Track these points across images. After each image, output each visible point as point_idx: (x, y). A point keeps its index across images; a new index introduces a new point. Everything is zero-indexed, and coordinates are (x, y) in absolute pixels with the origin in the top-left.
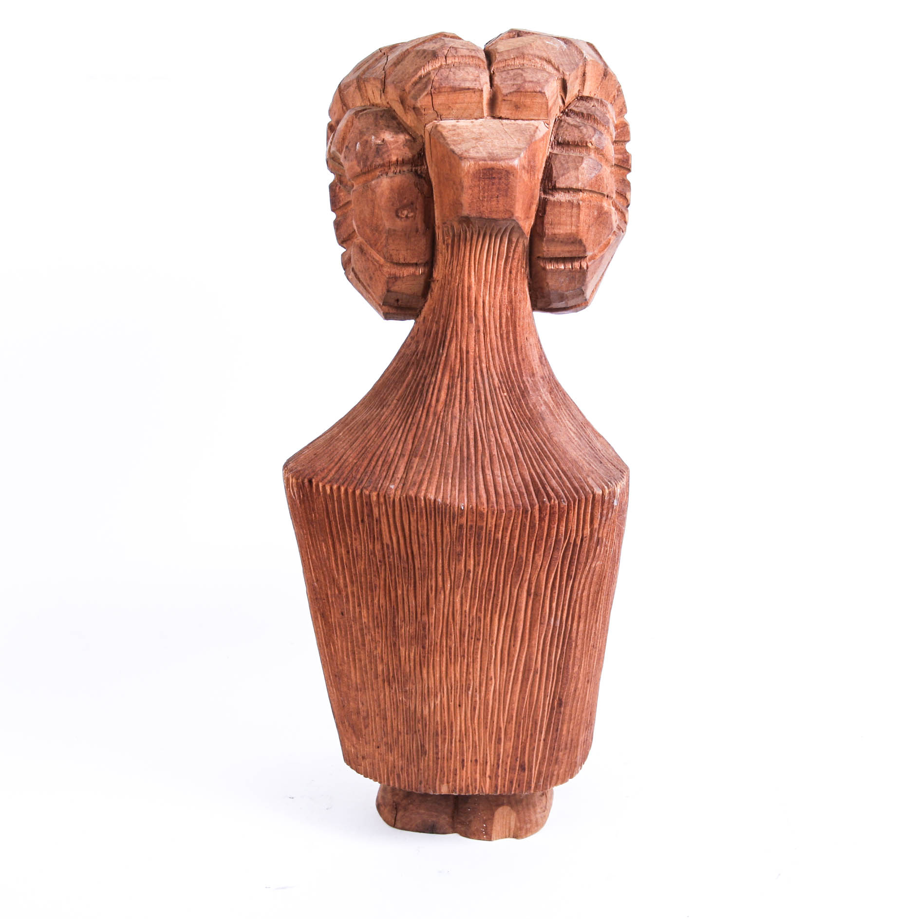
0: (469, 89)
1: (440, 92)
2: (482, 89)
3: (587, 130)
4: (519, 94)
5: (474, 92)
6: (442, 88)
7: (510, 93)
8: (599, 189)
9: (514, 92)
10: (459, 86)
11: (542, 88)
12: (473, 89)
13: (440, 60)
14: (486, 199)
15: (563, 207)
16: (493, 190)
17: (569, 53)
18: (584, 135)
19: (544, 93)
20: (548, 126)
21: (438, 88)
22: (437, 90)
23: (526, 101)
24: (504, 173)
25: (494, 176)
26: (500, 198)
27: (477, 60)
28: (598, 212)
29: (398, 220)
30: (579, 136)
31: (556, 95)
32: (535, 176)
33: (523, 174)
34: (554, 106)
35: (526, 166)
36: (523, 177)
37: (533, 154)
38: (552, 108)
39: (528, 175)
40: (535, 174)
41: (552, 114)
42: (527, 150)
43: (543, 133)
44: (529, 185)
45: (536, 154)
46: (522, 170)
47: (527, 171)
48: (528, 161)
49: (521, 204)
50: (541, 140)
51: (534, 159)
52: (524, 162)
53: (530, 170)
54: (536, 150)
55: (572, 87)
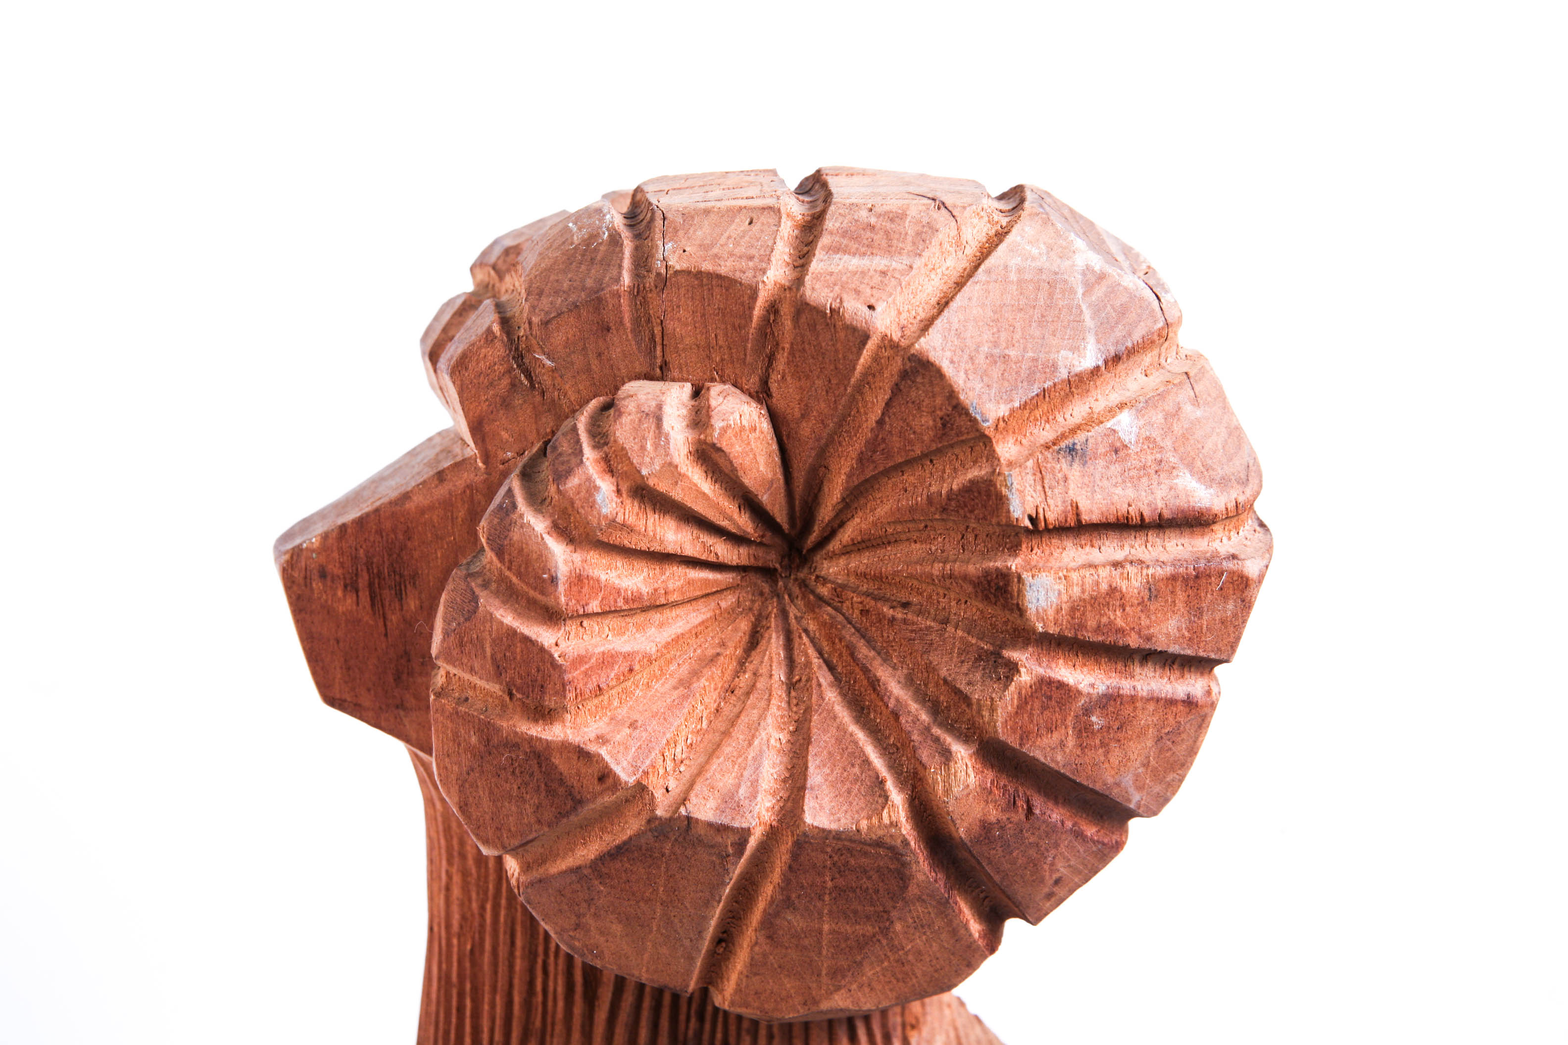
20: (484, 468)
28: (480, 738)
31: (505, 382)
32: (404, 601)
33: (316, 592)
34: (501, 412)
35: (337, 571)
36: (322, 600)
37: (387, 542)
38: (491, 417)
39: (357, 596)
40: (404, 596)
41: (499, 434)
42: (346, 531)
43: (455, 486)
44: (371, 622)
45: (409, 544)
46: (308, 581)
47: (345, 586)
48: (355, 559)
49: (338, 669)
50: (431, 508)
51: (395, 556)
52: (322, 559)
53: (366, 583)
54: (406, 532)
55: (592, 356)
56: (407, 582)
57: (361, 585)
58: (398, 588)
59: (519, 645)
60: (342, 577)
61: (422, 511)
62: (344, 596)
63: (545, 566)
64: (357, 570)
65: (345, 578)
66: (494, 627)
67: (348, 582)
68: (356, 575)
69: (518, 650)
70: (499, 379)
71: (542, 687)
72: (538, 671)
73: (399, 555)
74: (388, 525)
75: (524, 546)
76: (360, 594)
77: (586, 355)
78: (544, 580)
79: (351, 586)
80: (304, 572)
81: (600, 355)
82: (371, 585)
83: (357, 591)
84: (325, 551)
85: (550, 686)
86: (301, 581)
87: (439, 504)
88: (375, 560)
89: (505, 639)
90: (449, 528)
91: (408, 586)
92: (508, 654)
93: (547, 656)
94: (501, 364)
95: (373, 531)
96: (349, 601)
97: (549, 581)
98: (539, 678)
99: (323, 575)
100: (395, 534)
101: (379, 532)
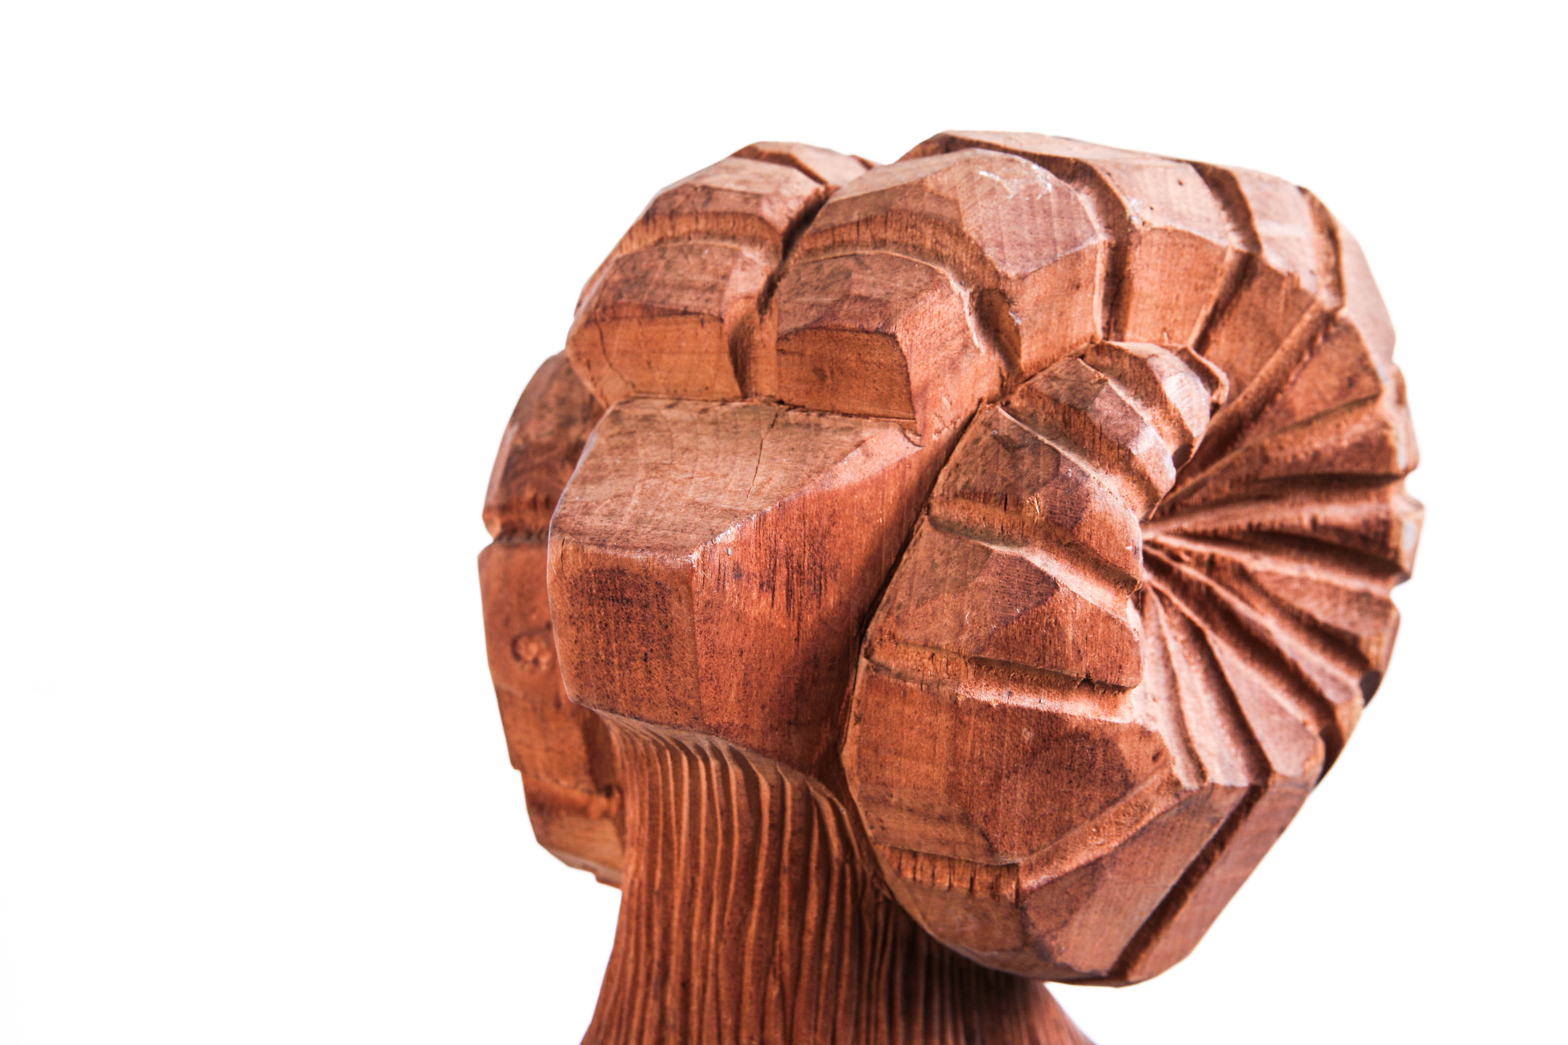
0: (685, 312)
1: (616, 318)
2: (720, 313)
3: (1036, 464)
4: (823, 334)
5: (702, 322)
6: (621, 306)
7: (797, 331)
8: (1041, 658)
9: (805, 328)
10: (663, 302)
11: (888, 323)
12: (698, 314)
13: (659, 223)
14: (616, 661)
15: (912, 702)
16: (631, 637)
17: (1054, 208)
18: (1021, 477)
19: (893, 336)
20: (917, 439)
21: (612, 307)
22: (610, 312)
23: (843, 356)
24: (652, 590)
25: (628, 595)
26: (654, 663)
27: (757, 224)
28: (1038, 734)
29: (516, 666)
30: (1004, 480)
31: (957, 342)
32: (823, 597)
33: (728, 595)
34: (948, 376)
35: (753, 569)
36: (734, 605)
37: (810, 530)
38: (938, 381)
39: (773, 596)
40: (823, 591)
41: (940, 401)
42: (765, 520)
43: (886, 460)
44: (784, 626)
45: (833, 530)
46: (721, 582)
47: (761, 585)
48: (774, 553)
49: (735, 686)
50: (863, 486)
51: (817, 545)
52: (738, 556)
53: (784, 580)
54: (832, 516)
55: (1054, 314)
56: (828, 575)
57: (778, 583)
58: (817, 582)
59: (1101, 625)
60: (758, 575)
61: (852, 490)
62: (759, 598)
63: (1128, 537)
64: (775, 565)
65: (761, 576)
66: (1079, 608)
67: (765, 580)
68: (774, 571)
69: (1100, 630)
70: (953, 339)
71: (1120, 667)
72: (1117, 651)
73: (821, 544)
74: (813, 509)
75: (1108, 517)
76: (776, 593)
77: (1049, 314)
78: (1128, 553)
79: (767, 585)
80: (717, 573)
81: (1061, 314)
82: (788, 582)
83: (774, 590)
84: (742, 545)
85: (1128, 666)
86: (713, 584)
87: (872, 481)
88: (795, 552)
89: (1088, 620)
90: (878, 509)
91: (829, 579)
92: (1090, 636)
93: (1126, 634)
94: (956, 323)
95: (795, 517)
96: (763, 603)
97: (1132, 553)
98: (1118, 659)
99: (738, 574)
100: (820, 519)
101: (802, 518)
